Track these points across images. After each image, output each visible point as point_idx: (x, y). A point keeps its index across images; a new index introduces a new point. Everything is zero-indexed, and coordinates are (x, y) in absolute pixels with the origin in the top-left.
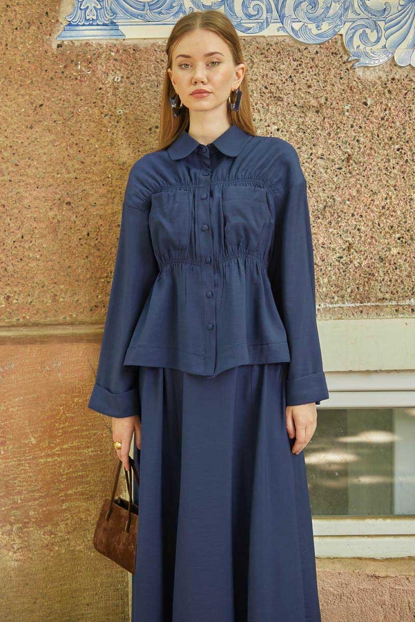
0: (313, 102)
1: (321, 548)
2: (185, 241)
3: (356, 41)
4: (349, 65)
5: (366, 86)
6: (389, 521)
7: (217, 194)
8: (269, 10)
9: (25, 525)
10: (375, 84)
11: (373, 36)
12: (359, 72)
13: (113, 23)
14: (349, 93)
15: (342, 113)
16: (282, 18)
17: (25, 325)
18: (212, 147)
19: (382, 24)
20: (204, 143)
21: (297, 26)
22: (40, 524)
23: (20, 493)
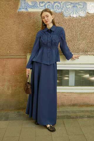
0: (58, 22)
1: (58, 91)
2: (46, 43)
3: (65, 13)
4: (64, 16)
5: (66, 20)
6: (68, 87)
7: (51, 37)
8: (51, 7)
9: (12, 86)
10: (67, 19)
11: (67, 12)
12: (65, 17)
13: (27, 9)
14: (63, 21)
15: (62, 24)
16: (53, 8)
17: (12, 56)
18: (50, 29)
19: (69, 10)
20: (49, 29)
21: (55, 10)
22: (14, 86)
23: (11, 81)
